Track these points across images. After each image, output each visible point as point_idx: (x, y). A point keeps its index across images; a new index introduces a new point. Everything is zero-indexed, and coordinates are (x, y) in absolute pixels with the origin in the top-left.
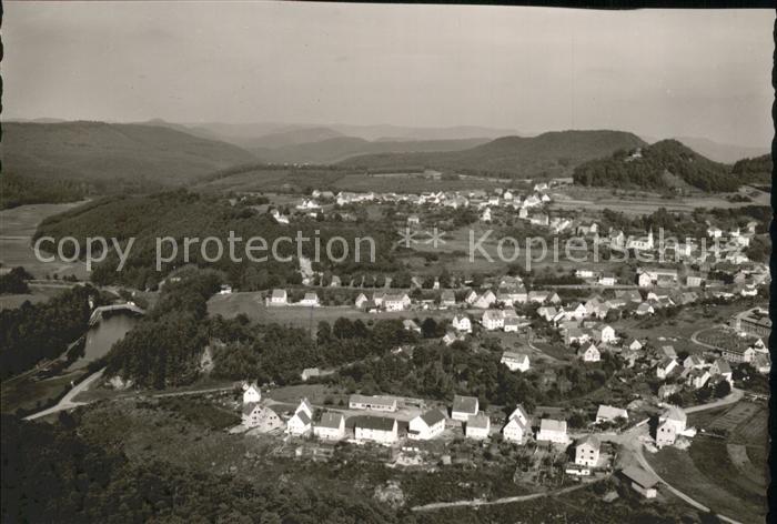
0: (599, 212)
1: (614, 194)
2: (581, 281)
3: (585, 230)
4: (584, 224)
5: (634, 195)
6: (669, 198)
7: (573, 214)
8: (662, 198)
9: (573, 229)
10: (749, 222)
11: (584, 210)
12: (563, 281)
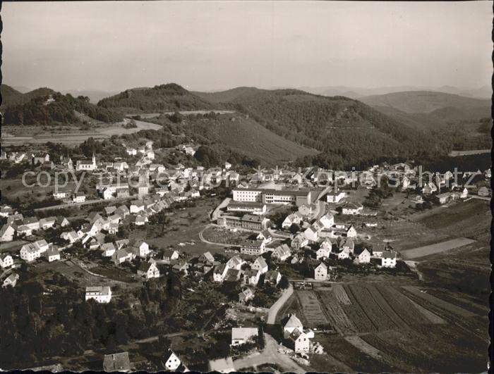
0: (43, 145)
1: (45, 129)
2: (59, 202)
3: (41, 160)
4: (38, 156)
5: (60, 129)
6: (86, 129)
7: (23, 148)
8: (81, 130)
9: (30, 160)
10: (146, 142)
11: (31, 145)
12: (45, 204)
